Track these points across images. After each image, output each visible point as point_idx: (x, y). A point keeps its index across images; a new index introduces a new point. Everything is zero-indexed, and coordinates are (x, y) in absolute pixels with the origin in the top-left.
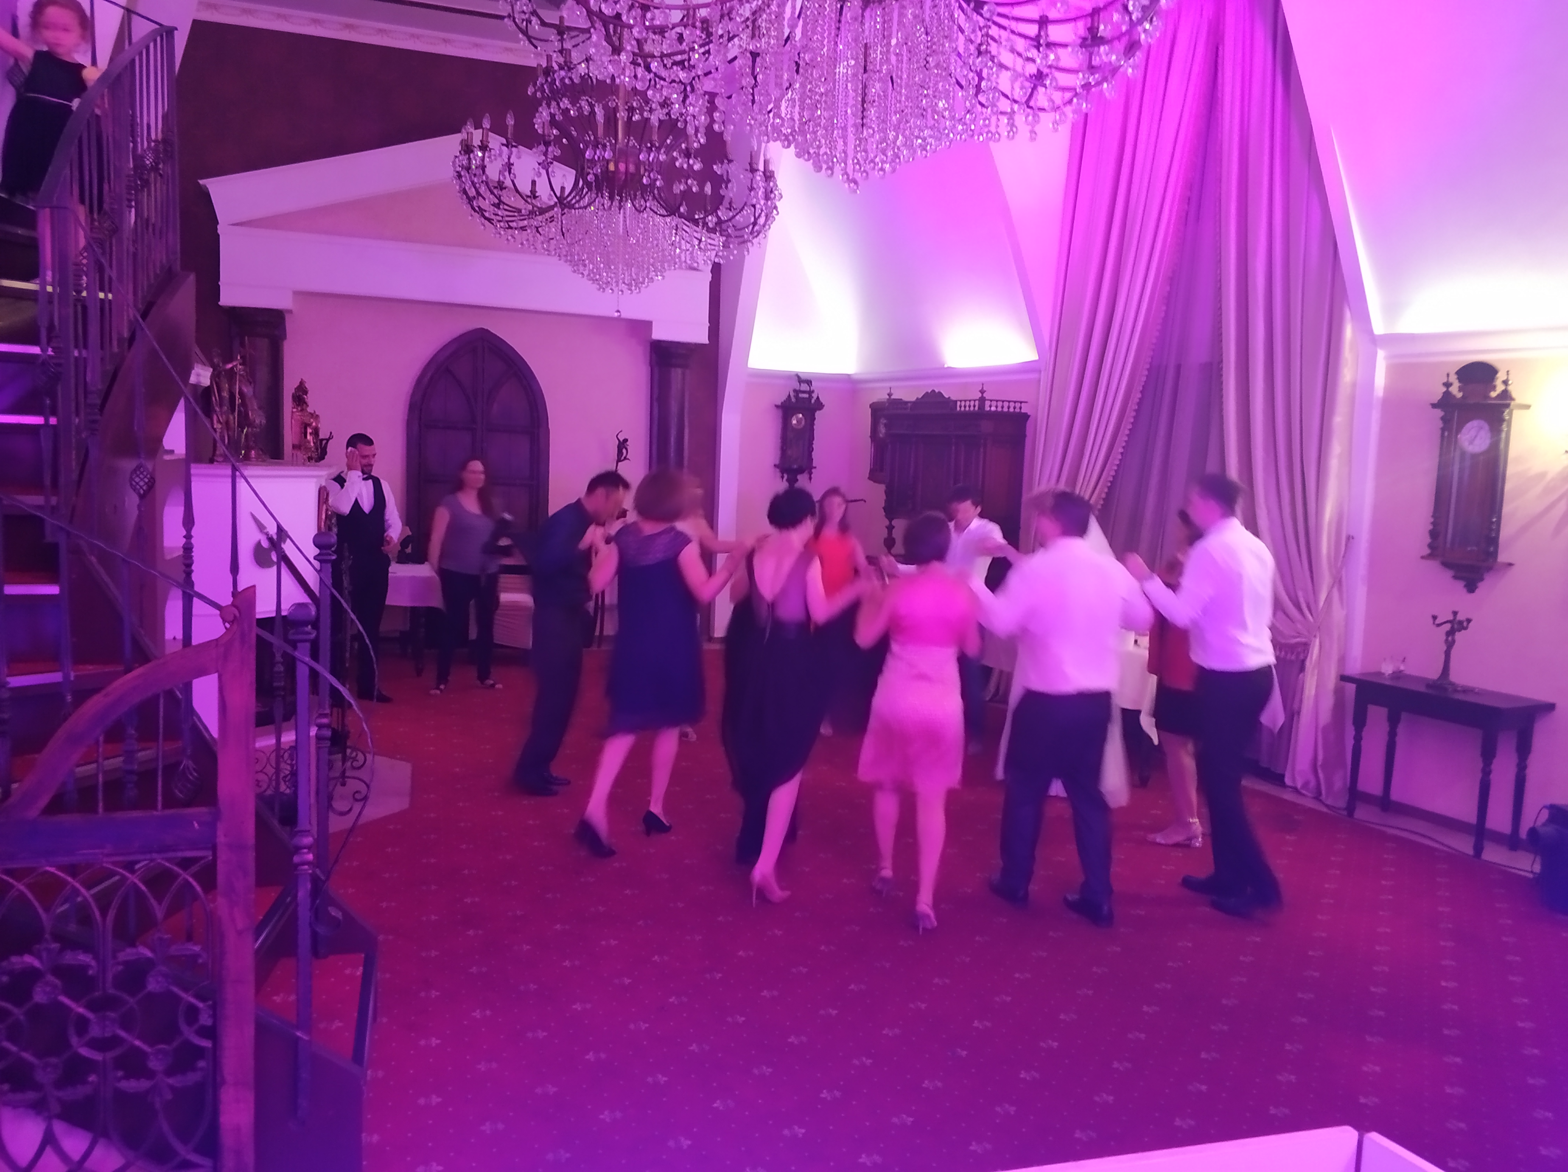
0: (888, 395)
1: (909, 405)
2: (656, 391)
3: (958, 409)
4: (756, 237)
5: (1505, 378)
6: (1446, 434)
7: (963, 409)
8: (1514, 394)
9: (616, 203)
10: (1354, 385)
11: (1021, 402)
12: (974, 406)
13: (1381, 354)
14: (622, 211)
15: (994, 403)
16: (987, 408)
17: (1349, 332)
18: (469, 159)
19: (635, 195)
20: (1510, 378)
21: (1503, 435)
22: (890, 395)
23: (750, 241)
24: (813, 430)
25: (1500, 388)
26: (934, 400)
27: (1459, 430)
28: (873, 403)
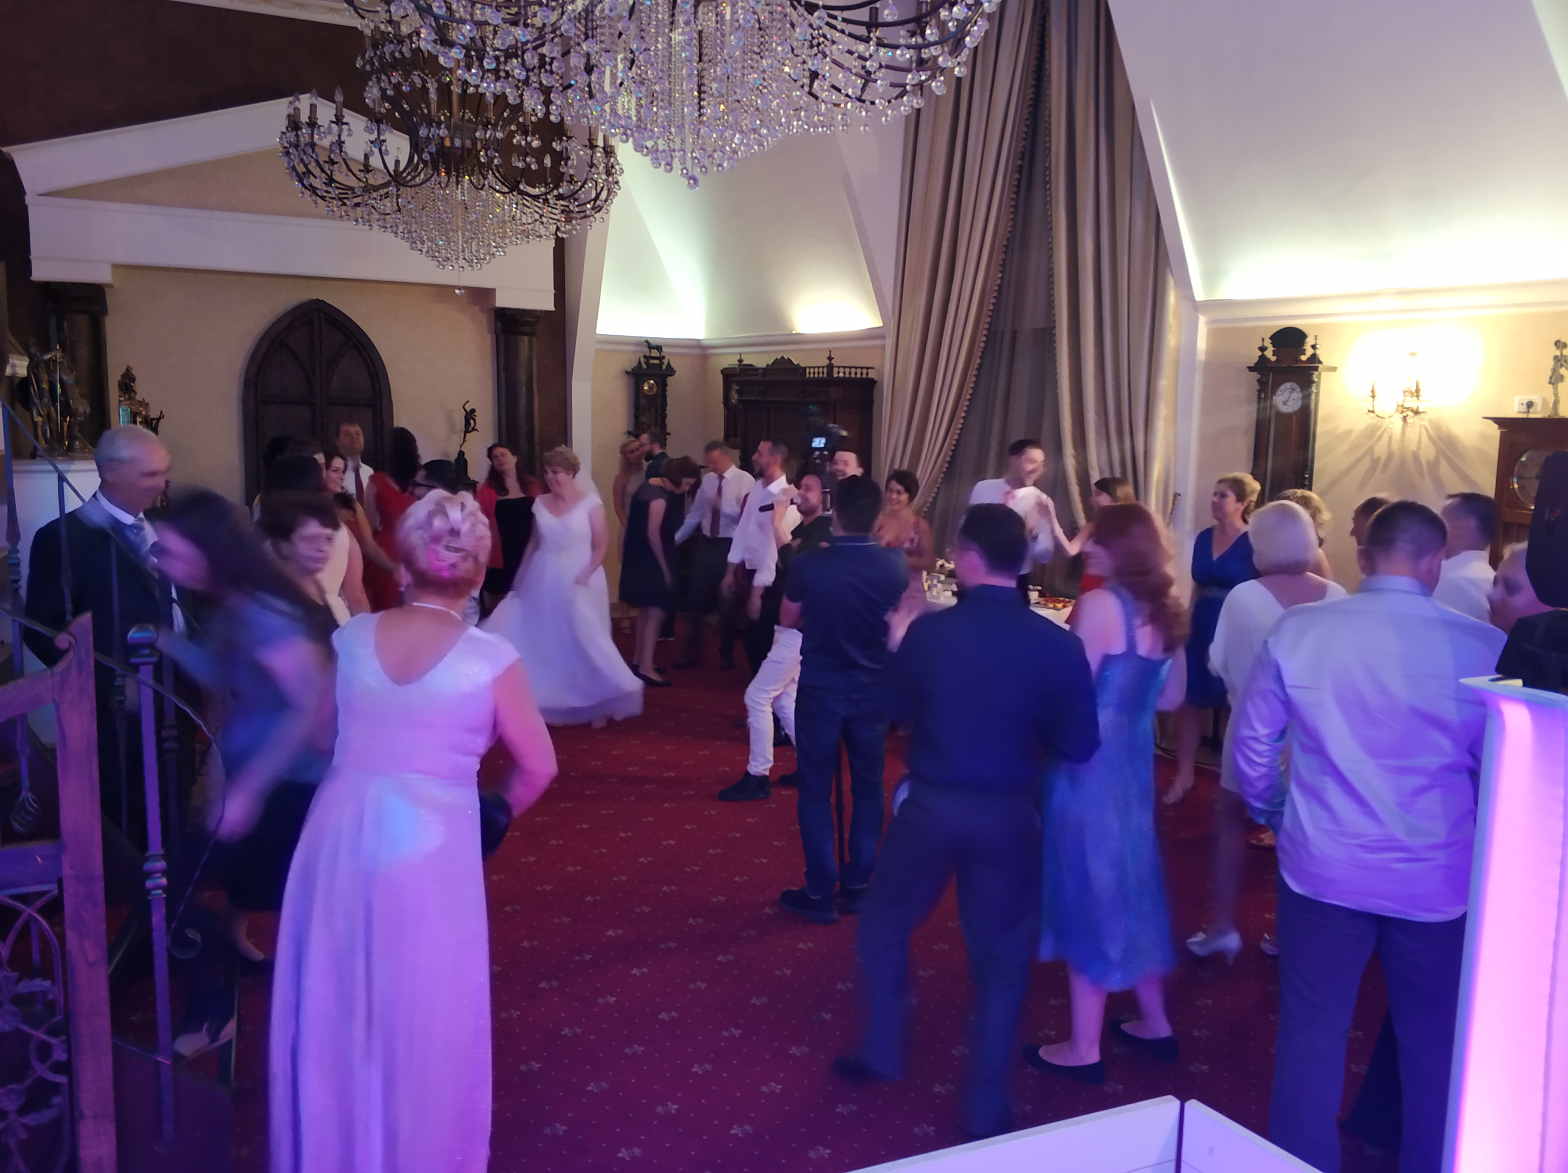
0: (739, 361)
1: (760, 371)
2: (502, 360)
3: (808, 375)
4: (599, 211)
5: (1313, 343)
6: (1263, 396)
7: (812, 375)
8: (1321, 357)
9: (453, 179)
10: (1178, 350)
11: (868, 368)
12: (823, 373)
13: (1202, 319)
14: (460, 186)
15: (842, 370)
16: (835, 375)
17: (1172, 298)
18: (297, 136)
19: (473, 171)
20: (1318, 343)
21: (1313, 397)
22: (740, 361)
23: (593, 216)
24: (666, 396)
25: (1309, 352)
26: (783, 365)
27: (1273, 393)
28: (725, 368)
